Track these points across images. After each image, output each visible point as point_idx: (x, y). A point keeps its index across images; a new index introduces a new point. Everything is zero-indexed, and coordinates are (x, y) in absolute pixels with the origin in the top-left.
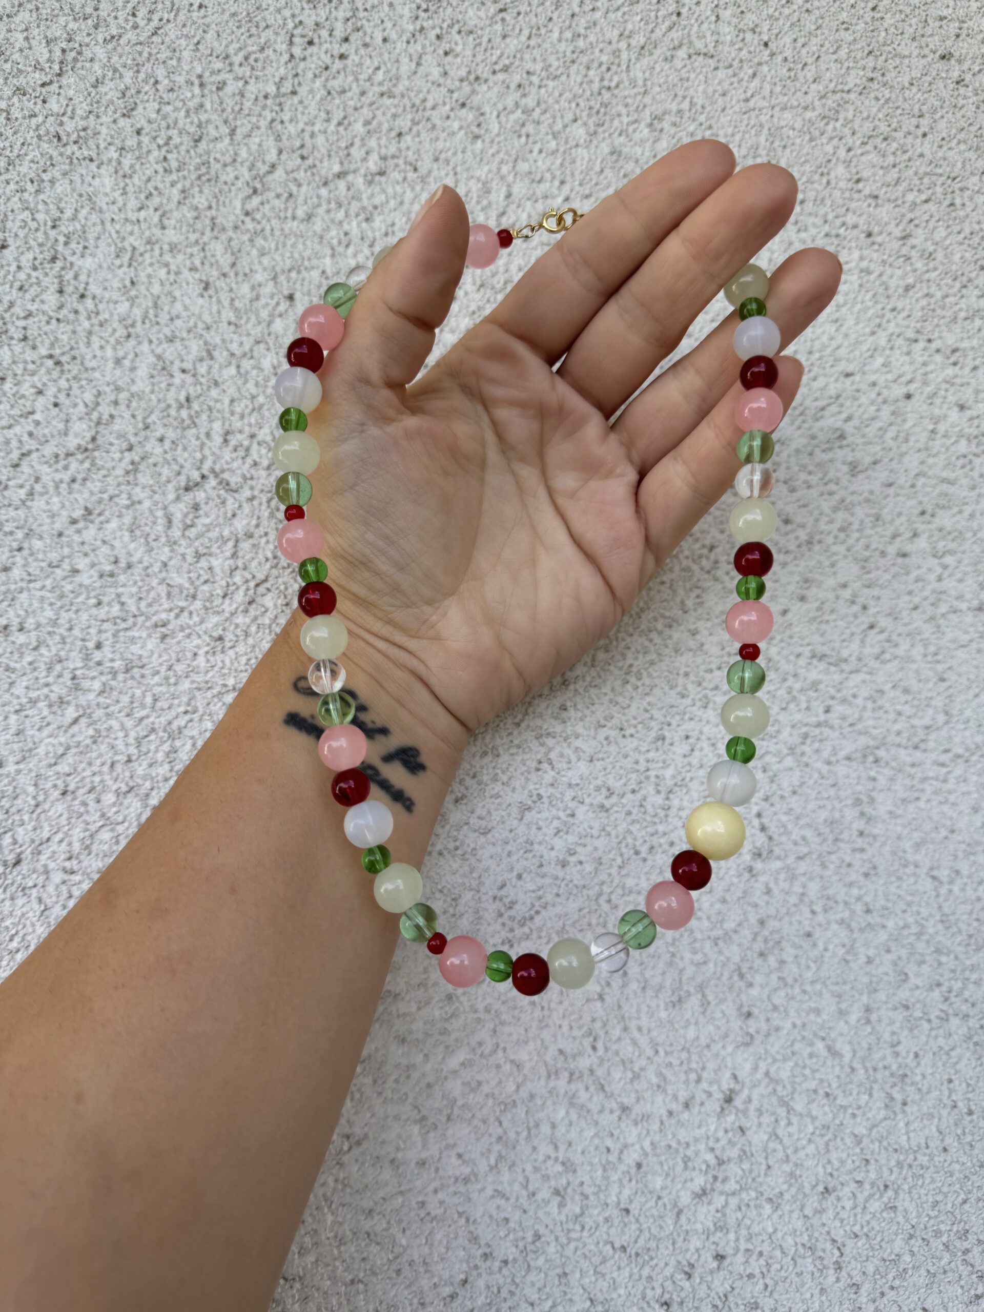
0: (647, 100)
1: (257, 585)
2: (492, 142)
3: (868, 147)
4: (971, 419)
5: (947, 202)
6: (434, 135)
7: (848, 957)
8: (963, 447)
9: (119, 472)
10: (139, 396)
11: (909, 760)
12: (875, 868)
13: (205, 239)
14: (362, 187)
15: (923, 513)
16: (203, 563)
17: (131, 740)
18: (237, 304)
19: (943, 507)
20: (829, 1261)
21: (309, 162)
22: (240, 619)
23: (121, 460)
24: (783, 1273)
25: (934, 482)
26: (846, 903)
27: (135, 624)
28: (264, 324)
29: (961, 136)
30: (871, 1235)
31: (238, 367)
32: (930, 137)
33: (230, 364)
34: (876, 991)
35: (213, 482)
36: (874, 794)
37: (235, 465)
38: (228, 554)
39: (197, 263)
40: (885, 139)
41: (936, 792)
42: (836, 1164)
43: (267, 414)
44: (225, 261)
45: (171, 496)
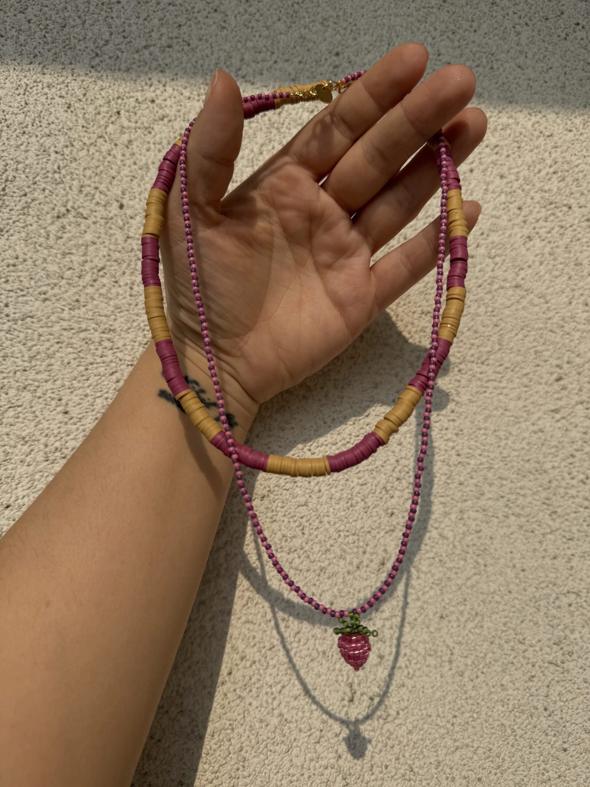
0: (319, 10)
1: (99, 271)
2: (232, 30)
3: (444, 37)
4: (507, 183)
5: (489, 66)
6: (199, 26)
7: (449, 481)
8: (503, 198)
9: (18, 207)
10: (29, 166)
11: (479, 370)
12: (462, 430)
13: (68, 80)
14: (159, 54)
15: (482, 234)
16: (67, 259)
17: (26, 358)
18: (87, 116)
19: (493, 231)
20: (445, 658)
21: (128, 40)
22: (90, 290)
23: (20, 201)
24: (419, 666)
25: (487, 217)
26: (446, 451)
27: (28, 293)
28: (103, 128)
29: (496, 31)
30: (469, 642)
31: (88, 150)
32: (478, 32)
33: (83, 149)
34: (465, 501)
35: (73, 213)
36: (459, 389)
37: (86, 204)
38: (81, 253)
39: (64, 93)
40: (454, 33)
41: (495, 388)
42: (448, 601)
43: (104, 176)
44: (79, 93)
45: (49, 221)
